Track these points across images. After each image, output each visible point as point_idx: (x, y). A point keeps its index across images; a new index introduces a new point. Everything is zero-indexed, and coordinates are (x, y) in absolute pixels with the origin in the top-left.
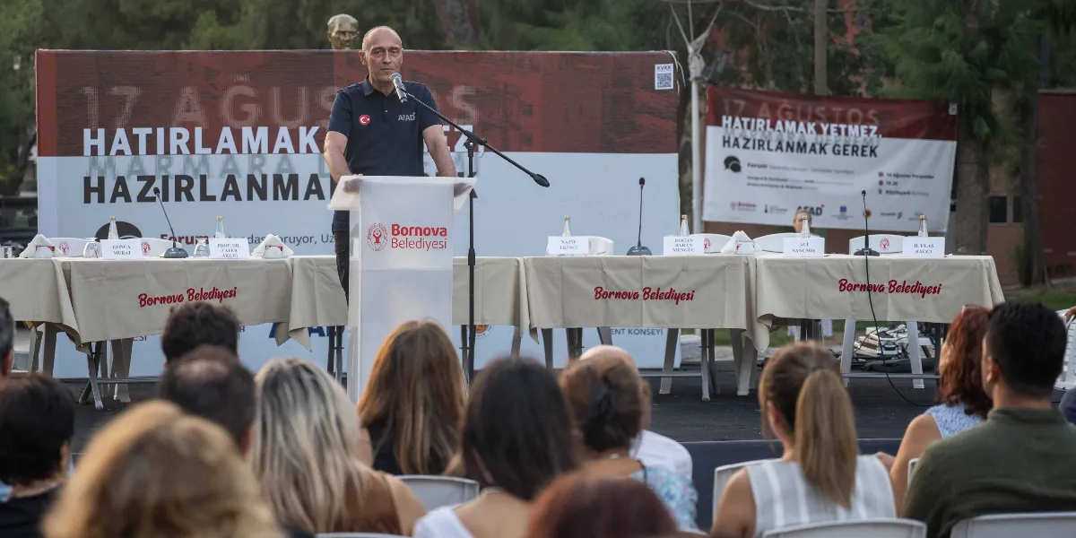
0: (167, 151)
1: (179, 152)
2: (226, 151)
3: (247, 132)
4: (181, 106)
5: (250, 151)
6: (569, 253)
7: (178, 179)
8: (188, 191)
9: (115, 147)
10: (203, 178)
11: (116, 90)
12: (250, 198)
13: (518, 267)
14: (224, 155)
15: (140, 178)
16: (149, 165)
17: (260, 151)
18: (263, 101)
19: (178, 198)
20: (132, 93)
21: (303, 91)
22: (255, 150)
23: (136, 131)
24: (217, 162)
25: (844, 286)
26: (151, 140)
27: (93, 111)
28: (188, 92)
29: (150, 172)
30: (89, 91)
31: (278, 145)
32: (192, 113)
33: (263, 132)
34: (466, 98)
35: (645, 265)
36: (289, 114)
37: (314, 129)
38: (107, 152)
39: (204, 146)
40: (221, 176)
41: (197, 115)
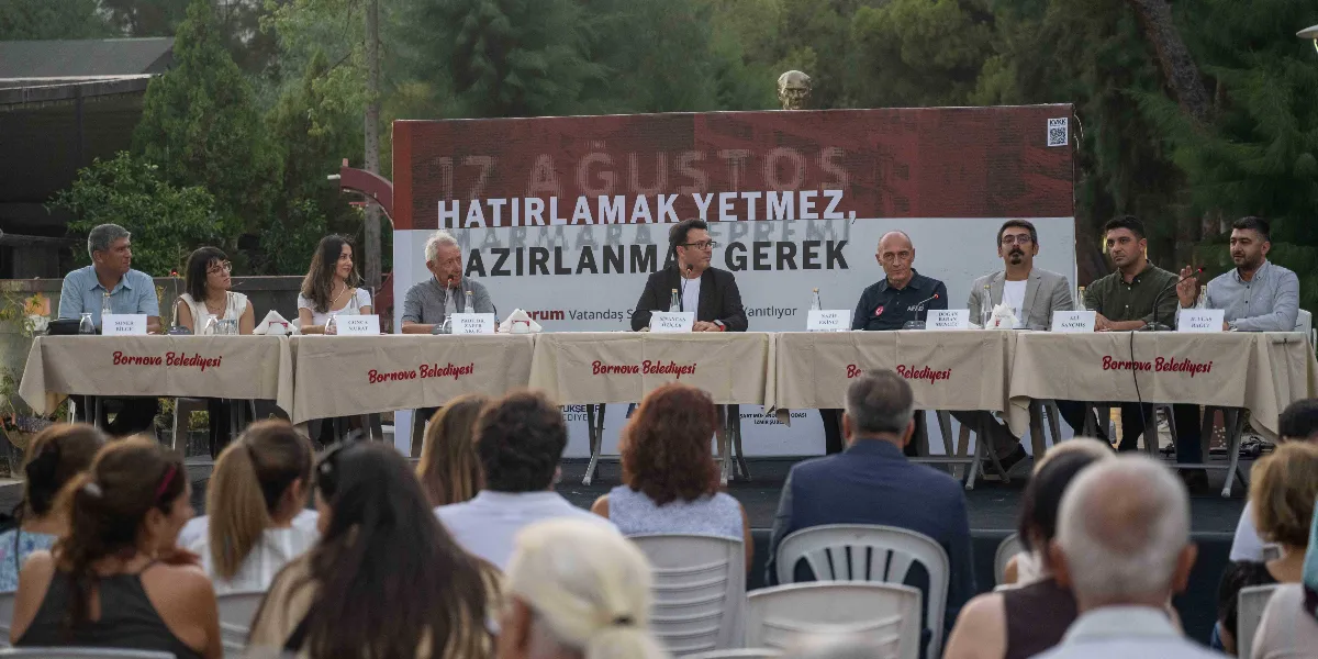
0: (522, 222)
1: (534, 223)
2: (581, 222)
3: (603, 200)
4: (536, 174)
5: (606, 222)
6: (829, 328)
7: (533, 251)
8: (542, 263)
9: (470, 219)
10: (558, 251)
11: (470, 160)
12: (606, 270)
13: (767, 342)
14: (579, 226)
15: (494, 251)
16: (503, 236)
17: (616, 222)
18: (621, 168)
19: (533, 272)
20: (486, 162)
21: (662, 158)
22: (611, 220)
23: (490, 202)
24: (572, 233)
25: (1108, 363)
26: (506, 211)
27: (448, 180)
28: (544, 161)
29: (505, 245)
30: (445, 161)
31: (636, 214)
32: (547, 182)
33: (620, 200)
34: (836, 161)
35: (898, 341)
36: (647, 182)
37: (673, 197)
38: (462, 225)
39: (559, 216)
40: (577, 248)
41: (552, 185)
